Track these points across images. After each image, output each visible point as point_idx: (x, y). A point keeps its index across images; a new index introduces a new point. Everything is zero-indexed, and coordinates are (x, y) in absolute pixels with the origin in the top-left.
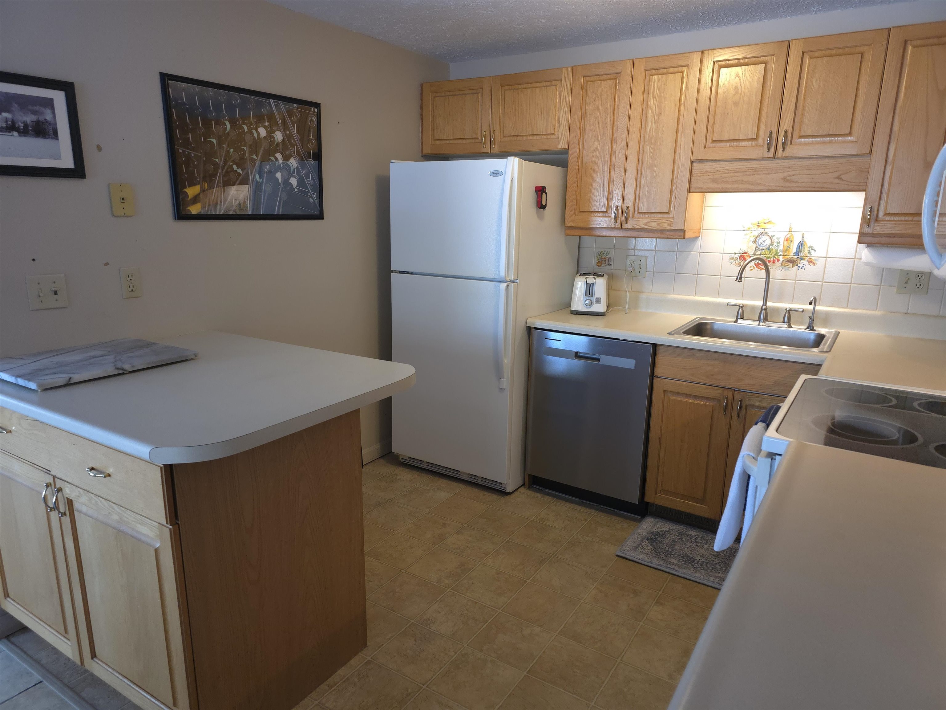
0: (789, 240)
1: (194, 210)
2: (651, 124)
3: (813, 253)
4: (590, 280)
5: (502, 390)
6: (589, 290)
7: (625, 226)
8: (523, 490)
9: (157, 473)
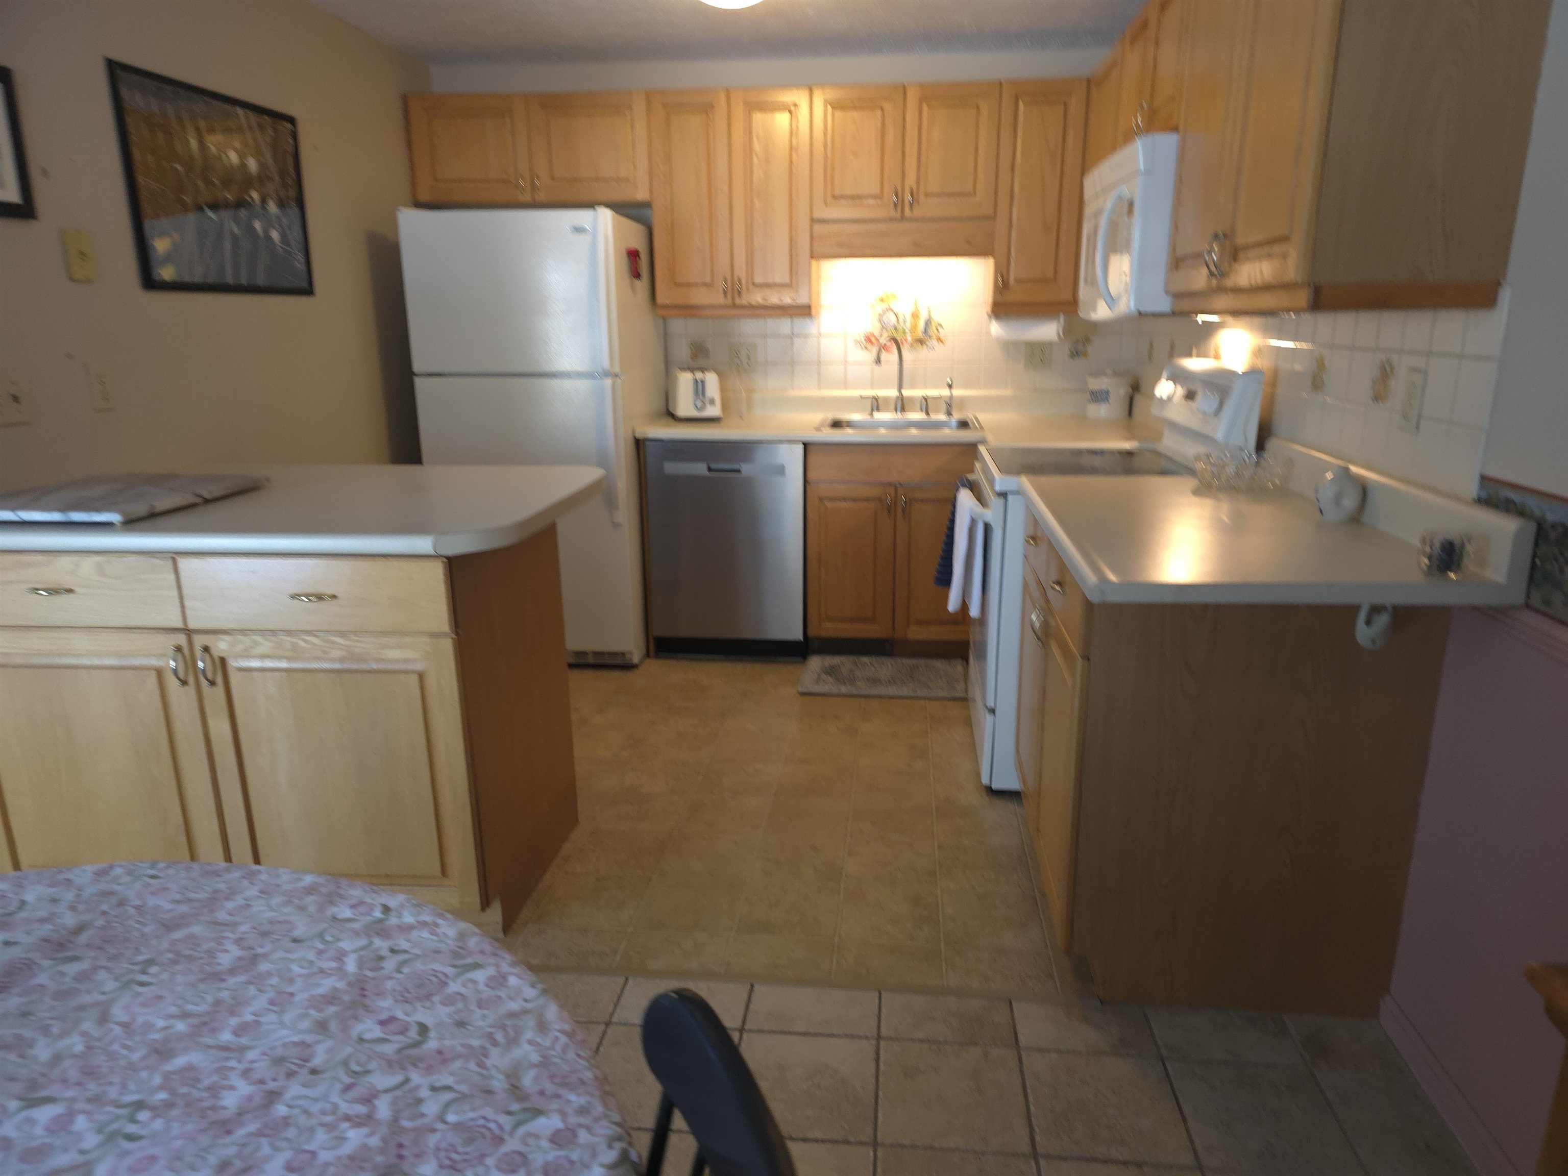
0: (915, 316)
1: (166, 273)
2: (758, 172)
3: (941, 330)
4: (699, 375)
5: (616, 525)
6: (699, 388)
7: (738, 302)
8: (648, 660)
9: (437, 571)
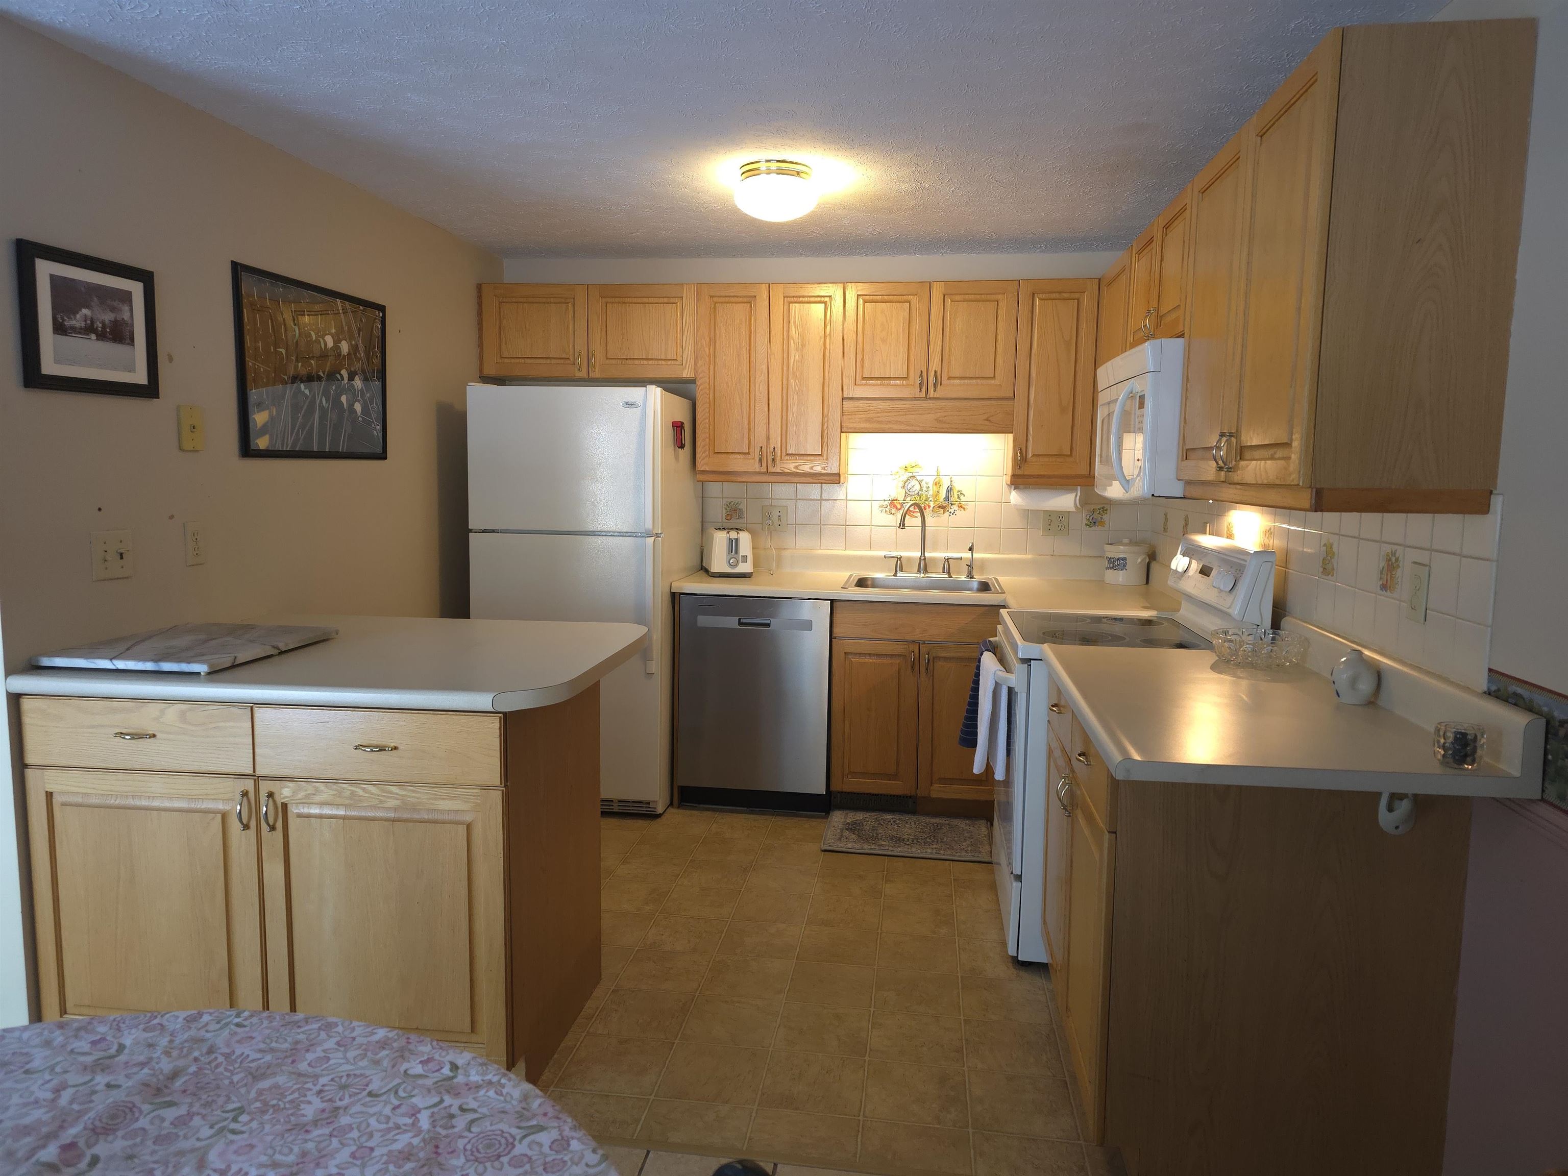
0: (937, 484)
1: (262, 443)
2: (794, 356)
3: (962, 497)
4: (733, 535)
5: (650, 675)
6: (733, 546)
7: (772, 470)
8: (671, 810)
9: (494, 725)
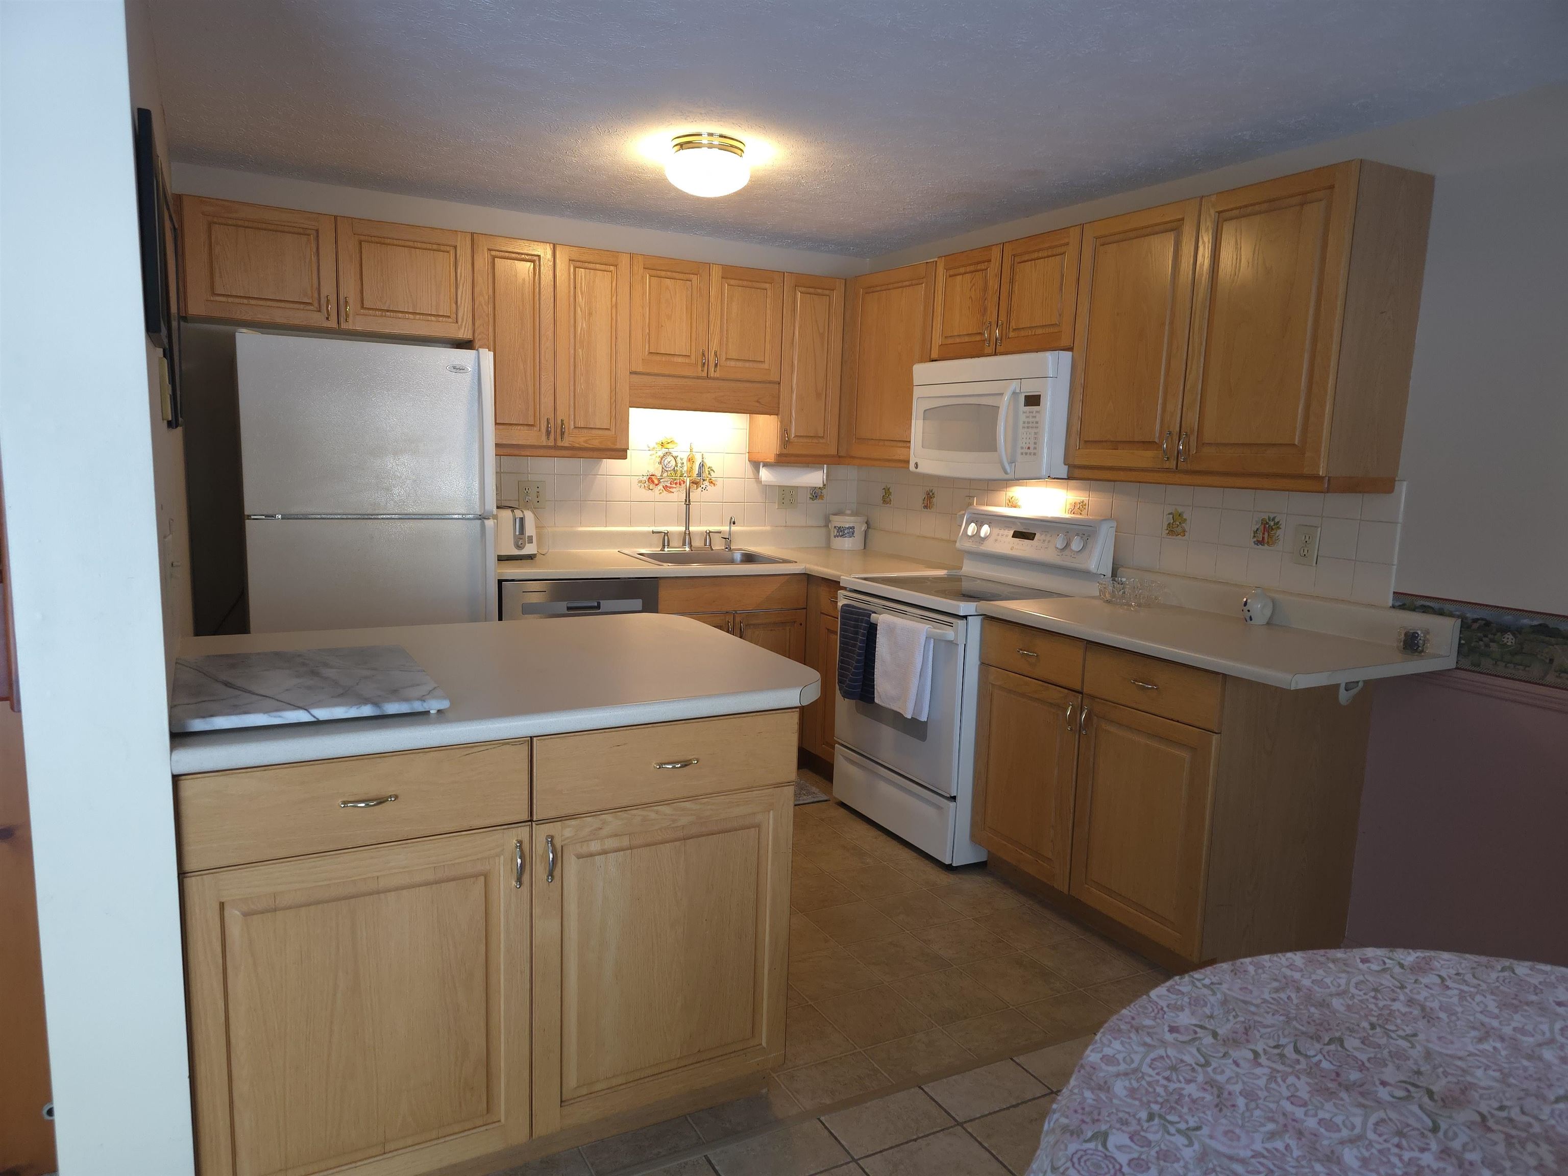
0: (691, 460)
2: (581, 324)
3: (712, 473)
4: (518, 513)
6: (518, 526)
7: (560, 443)
